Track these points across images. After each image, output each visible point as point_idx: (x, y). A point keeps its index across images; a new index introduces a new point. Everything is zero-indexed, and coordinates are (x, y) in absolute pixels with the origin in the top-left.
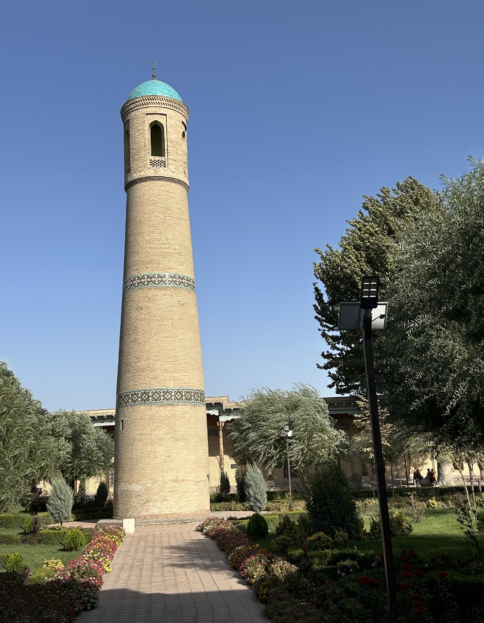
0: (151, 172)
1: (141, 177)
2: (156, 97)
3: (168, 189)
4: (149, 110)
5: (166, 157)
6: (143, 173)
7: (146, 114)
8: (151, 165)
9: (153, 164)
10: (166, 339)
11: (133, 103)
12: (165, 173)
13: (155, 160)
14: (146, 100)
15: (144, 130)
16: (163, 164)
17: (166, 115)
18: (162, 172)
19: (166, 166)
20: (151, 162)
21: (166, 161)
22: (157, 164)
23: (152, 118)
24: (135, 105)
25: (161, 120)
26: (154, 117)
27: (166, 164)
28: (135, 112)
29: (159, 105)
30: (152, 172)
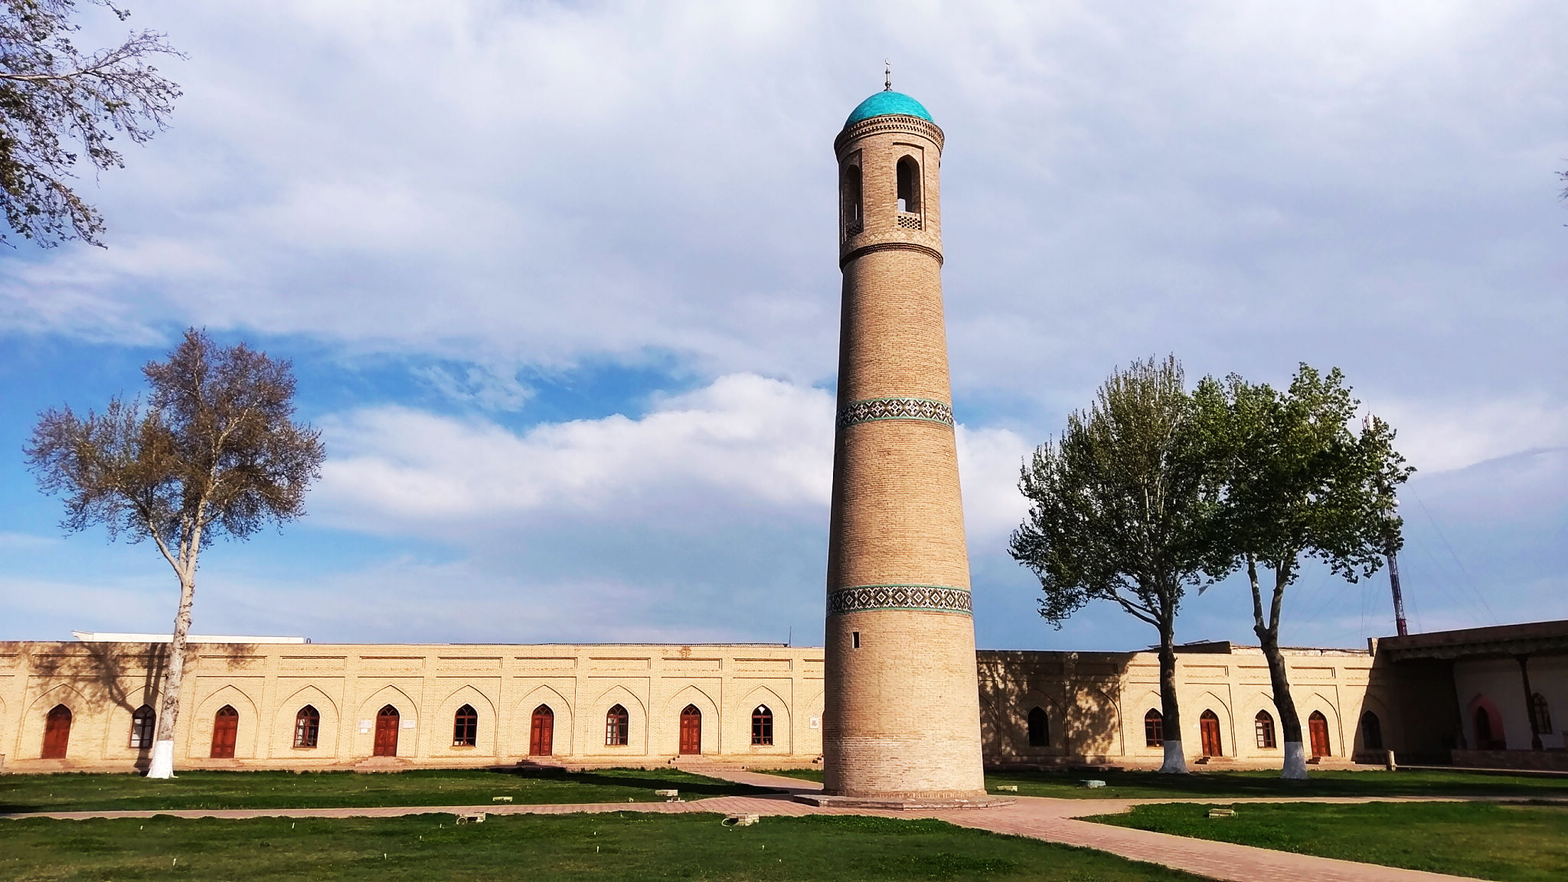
0: (900, 236)
1: (884, 242)
2: (911, 119)
3: (925, 265)
4: (899, 138)
5: (923, 215)
6: (887, 236)
7: (894, 144)
8: (900, 224)
9: (902, 222)
10: (930, 506)
11: (871, 124)
12: (922, 241)
13: (905, 218)
14: (895, 121)
15: (890, 168)
16: (920, 225)
17: (922, 148)
18: (918, 238)
19: (923, 229)
20: (899, 221)
21: (923, 220)
22: (908, 224)
23: (901, 152)
24: (874, 126)
25: (916, 155)
26: (905, 149)
27: (923, 225)
28: (873, 137)
29: (913, 132)
30: (904, 235)
